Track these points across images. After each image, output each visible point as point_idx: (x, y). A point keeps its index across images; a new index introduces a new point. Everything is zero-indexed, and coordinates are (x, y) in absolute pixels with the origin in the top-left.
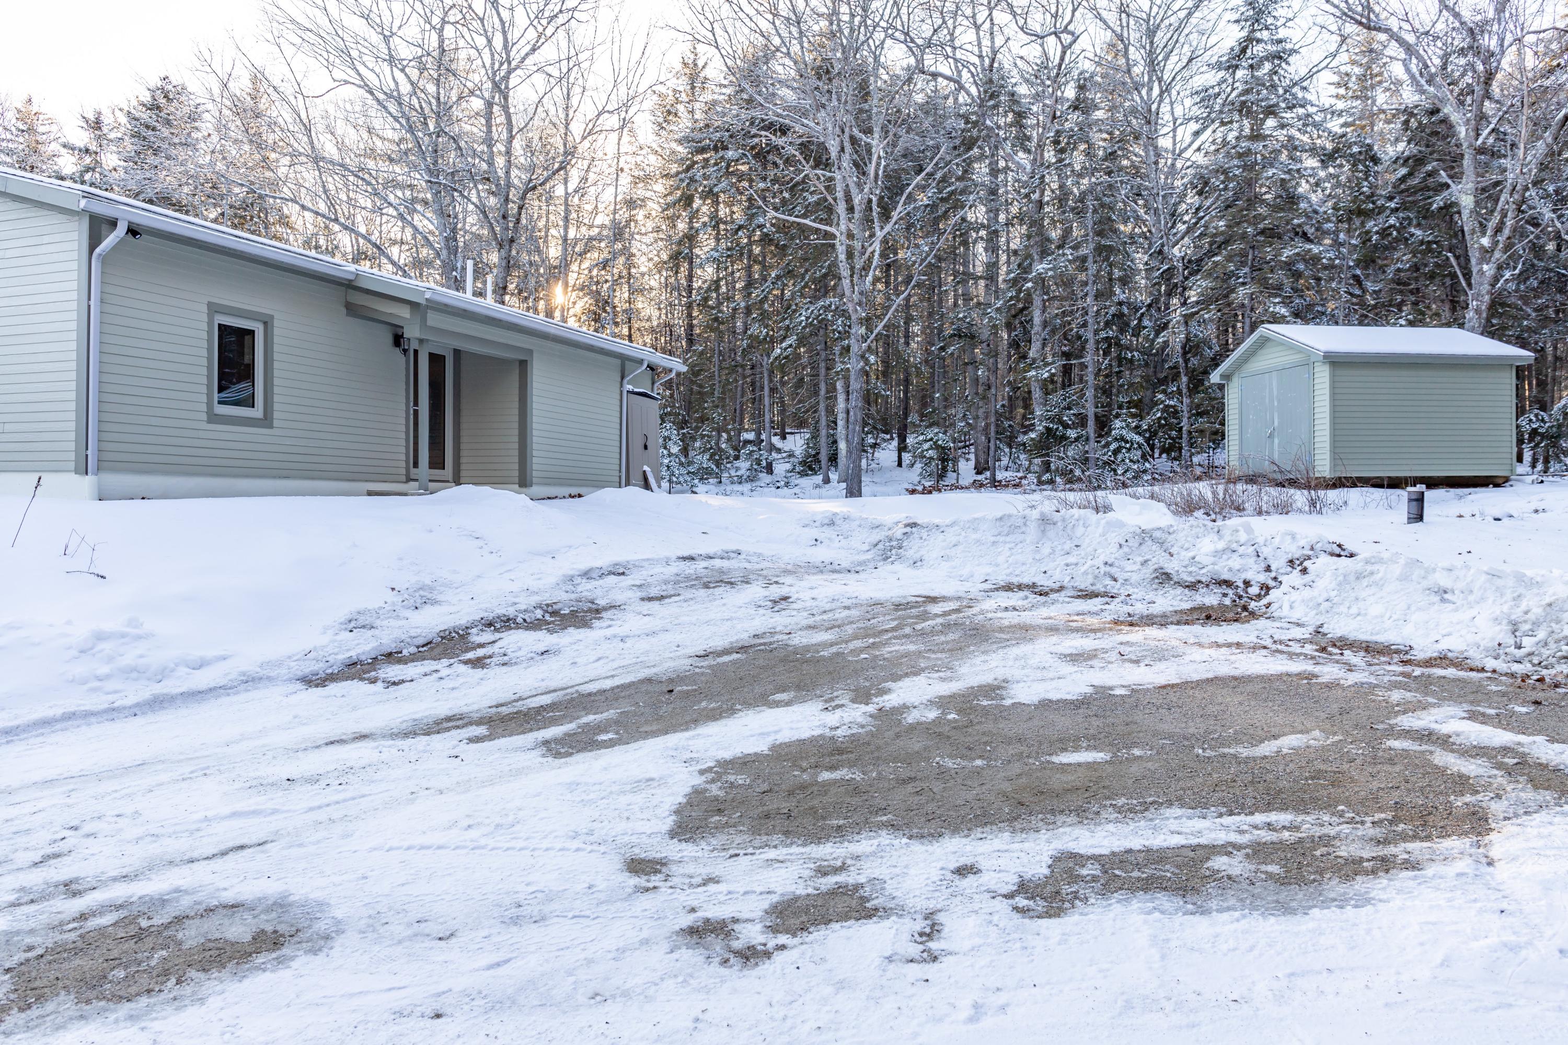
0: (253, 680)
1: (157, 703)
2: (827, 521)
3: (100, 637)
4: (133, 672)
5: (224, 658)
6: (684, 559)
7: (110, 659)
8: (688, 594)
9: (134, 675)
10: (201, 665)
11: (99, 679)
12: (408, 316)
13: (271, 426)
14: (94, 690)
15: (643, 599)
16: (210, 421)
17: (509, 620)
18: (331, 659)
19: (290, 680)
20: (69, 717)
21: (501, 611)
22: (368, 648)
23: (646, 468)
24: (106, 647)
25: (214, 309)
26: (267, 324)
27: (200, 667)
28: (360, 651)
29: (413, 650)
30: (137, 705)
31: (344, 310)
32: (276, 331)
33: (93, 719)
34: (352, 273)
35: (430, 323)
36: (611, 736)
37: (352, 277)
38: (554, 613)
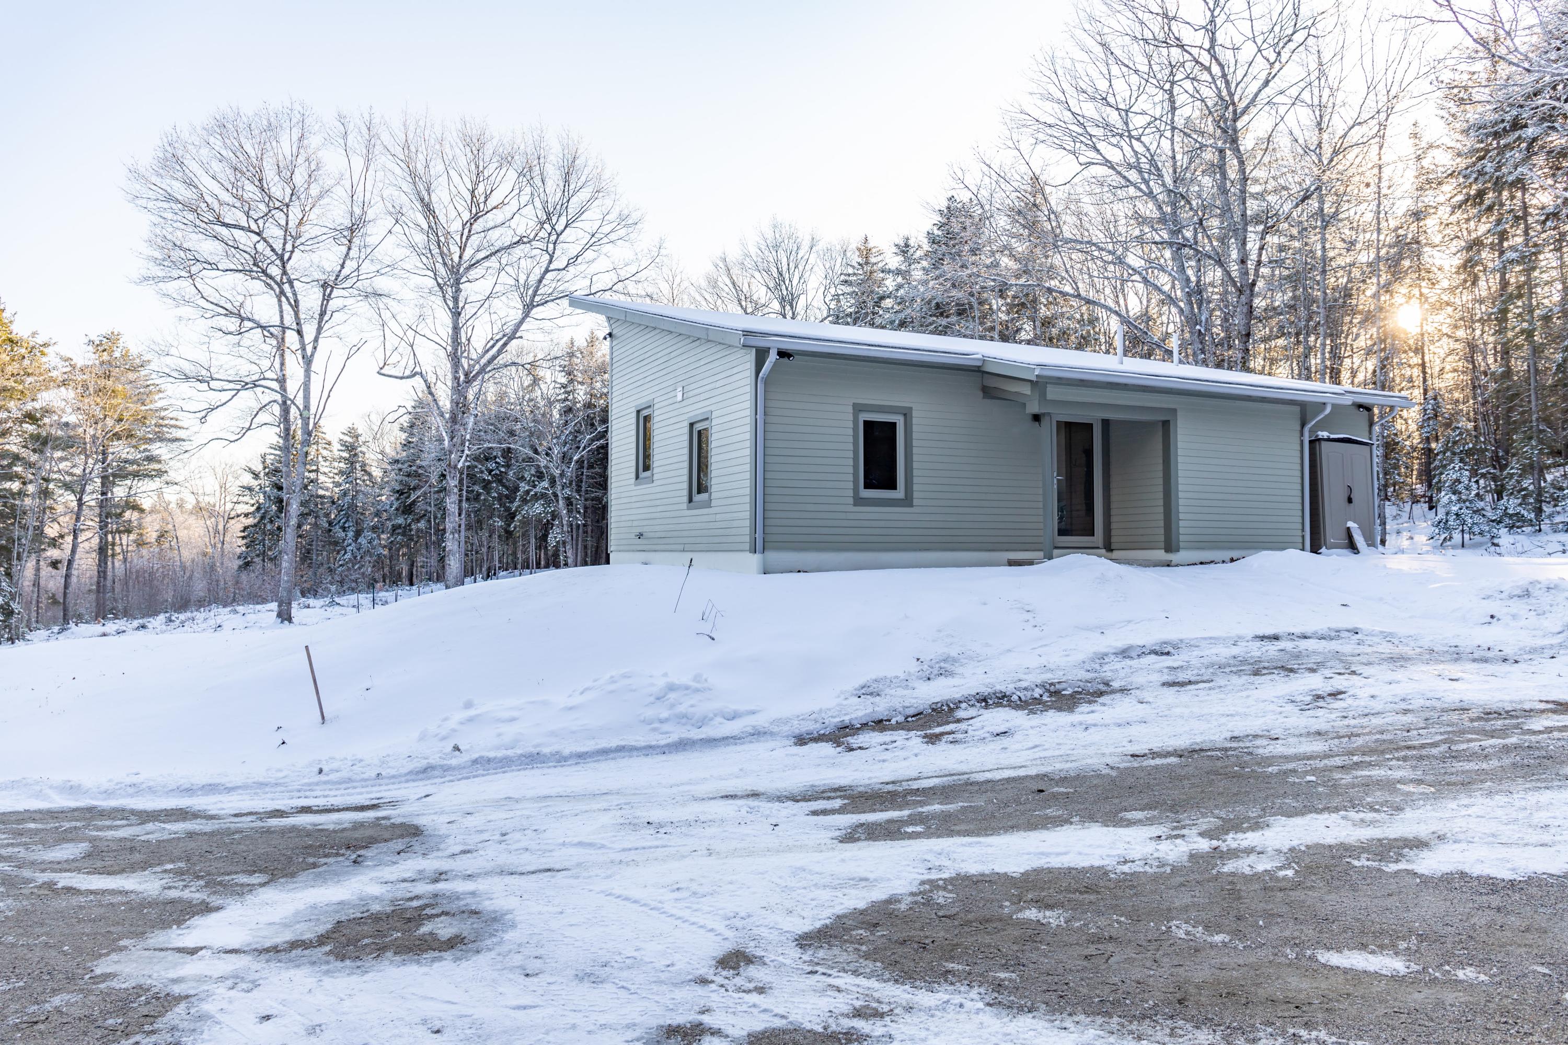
0: (759, 733)
1: (682, 745)
2: (1518, 592)
3: (672, 688)
4: (683, 718)
5: (753, 713)
6: (1263, 638)
7: (672, 706)
8: (1220, 681)
9: (684, 720)
10: (734, 716)
11: (661, 721)
12: (1028, 392)
13: (911, 506)
14: (654, 730)
15: (1164, 684)
16: (855, 505)
17: (1004, 696)
18: (827, 721)
19: (787, 737)
20: (620, 749)
21: (1000, 687)
22: (860, 714)
23: (1350, 524)
24: (672, 696)
25: (858, 409)
26: (907, 414)
27: (733, 718)
28: (853, 716)
29: (900, 719)
30: (668, 745)
31: (981, 394)
32: (915, 421)
33: (635, 753)
34: (978, 359)
35: (1050, 396)
36: (919, 829)
37: (979, 364)
38: (1056, 693)
